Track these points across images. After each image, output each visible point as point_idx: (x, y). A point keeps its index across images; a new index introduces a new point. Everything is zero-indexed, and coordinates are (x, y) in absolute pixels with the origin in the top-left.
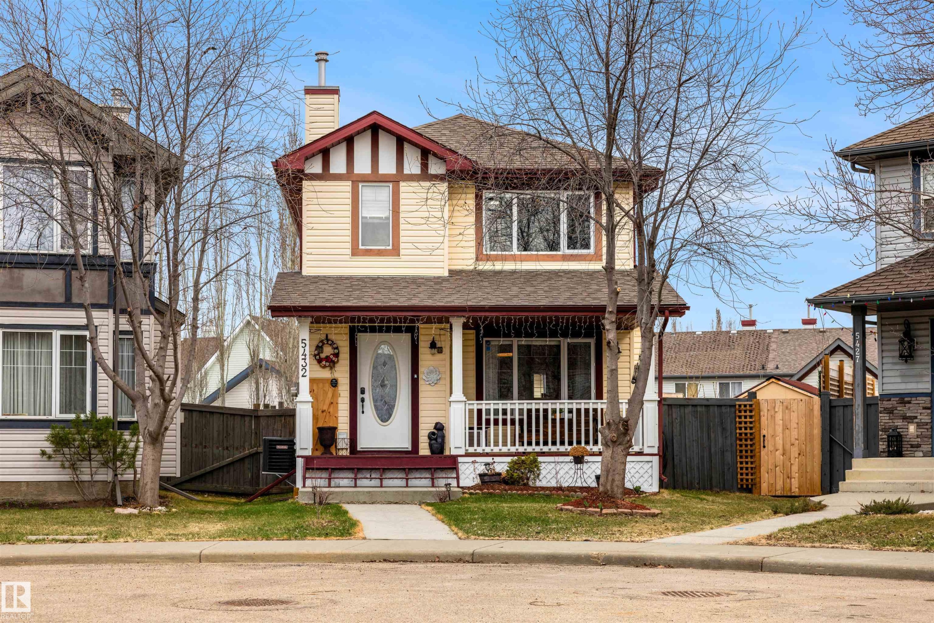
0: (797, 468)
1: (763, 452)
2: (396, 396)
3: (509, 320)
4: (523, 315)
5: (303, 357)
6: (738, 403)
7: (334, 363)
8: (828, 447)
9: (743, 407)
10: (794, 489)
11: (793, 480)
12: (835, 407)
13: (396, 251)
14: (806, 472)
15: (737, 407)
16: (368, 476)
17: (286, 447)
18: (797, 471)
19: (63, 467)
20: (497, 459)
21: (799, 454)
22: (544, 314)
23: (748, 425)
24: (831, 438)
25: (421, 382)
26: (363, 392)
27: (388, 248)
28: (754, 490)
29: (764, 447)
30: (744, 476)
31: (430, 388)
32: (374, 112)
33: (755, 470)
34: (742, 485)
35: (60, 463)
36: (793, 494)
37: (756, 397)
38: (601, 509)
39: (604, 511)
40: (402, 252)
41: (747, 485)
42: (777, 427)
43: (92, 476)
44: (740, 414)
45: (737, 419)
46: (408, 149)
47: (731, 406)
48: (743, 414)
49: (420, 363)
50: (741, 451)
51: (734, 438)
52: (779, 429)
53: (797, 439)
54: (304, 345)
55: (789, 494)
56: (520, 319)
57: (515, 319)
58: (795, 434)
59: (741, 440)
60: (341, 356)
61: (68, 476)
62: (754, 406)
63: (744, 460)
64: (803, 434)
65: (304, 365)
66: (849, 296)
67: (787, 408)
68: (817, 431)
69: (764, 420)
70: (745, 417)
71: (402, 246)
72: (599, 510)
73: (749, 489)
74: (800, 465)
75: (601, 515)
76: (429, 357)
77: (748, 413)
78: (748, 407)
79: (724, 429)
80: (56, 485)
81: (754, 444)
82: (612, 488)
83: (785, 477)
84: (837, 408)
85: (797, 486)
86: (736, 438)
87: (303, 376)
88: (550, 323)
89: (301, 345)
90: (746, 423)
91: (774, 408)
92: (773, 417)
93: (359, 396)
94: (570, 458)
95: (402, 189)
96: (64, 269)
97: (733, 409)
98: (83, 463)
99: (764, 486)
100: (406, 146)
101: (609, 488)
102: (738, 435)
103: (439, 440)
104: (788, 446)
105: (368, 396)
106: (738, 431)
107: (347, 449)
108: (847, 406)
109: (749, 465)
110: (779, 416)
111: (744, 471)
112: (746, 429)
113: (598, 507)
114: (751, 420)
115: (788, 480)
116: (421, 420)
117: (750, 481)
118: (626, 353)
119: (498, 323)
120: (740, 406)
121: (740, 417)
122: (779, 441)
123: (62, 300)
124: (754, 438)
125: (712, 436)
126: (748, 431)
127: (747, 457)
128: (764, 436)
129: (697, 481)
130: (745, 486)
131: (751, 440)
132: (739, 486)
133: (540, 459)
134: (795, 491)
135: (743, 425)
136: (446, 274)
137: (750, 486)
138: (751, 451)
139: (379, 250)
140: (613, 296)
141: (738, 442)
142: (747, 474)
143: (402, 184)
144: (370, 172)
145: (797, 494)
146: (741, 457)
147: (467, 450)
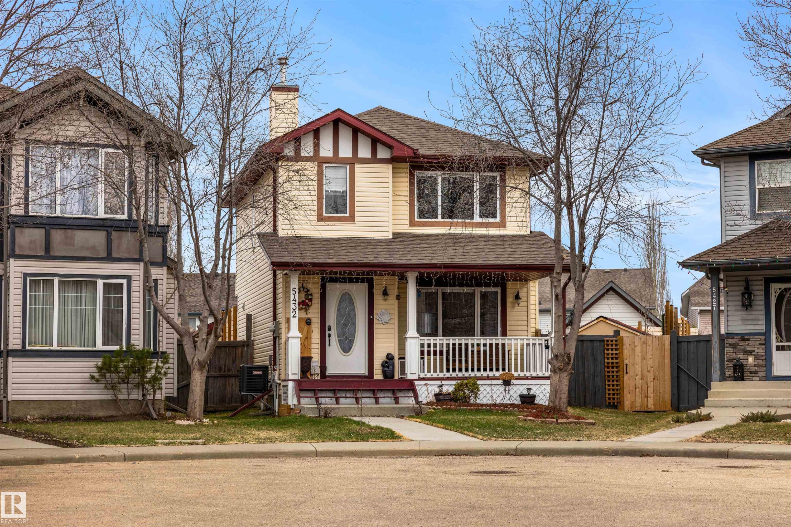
0: (652, 390)
1: (626, 378)
2: (355, 332)
3: (454, 275)
4: (465, 271)
5: (294, 302)
6: (606, 339)
7: (309, 306)
8: (676, 373)
9: (610, 342)
10: (650, 406)
11: (649, 399)
12: (681, 342)
13: (352, 219)
14: (660, 392)
15: (605, 342)
16: (344, 395)
17: (261, 373)
18: (652, 391)
19: (106, 388)
20: (444, 382)
21: (654, 379)
22: (481, 271)
23: (614, 356)
24: (678, 367)
25: (375, 321)
26: (330, 329)
27: (346, 215)
28: (620, 407)
29: (627, 373)
30: (611, 396)
31: (382, 326)
32: (339, 110)
33: (620, 392)
34: (609, 403)
35: (103, 385)
36: (649, 410)
37: (619, 335)
38: (557, 420)
39: (560, 421)
40: (357, 219)
41: (614, 403)
42: (636, 357)
43: (129, 396)
44: (608, 347)
45: (606, 352)
46: (361, 138)
47: (600, 341)
48: (610, 347)
49: (375, 306)
50: (609, 376)
51: (603, 366)
52: (638, 360)
53: (652, 367)
54: (294, 292)
55: (646, 410)
56: (463, 275)
57: (459, 274)
58: (650, 362)
59: (608, 368)
60: (314, 301)
61: (110, 396)
62: (619, 342)
63: (611, 383)
64: (657, 363)
65: (295, 308)
66: (711, 260)
67: (644, 343)
68: (667, 361)
69: (626, 352)
70: (612, 350)
71: (357, 214)
72: (555, 420)
73: (615, 407)
74: (655, 387)
75: (557, 423)
76: (382, 302)
77: (614, 347)
78: (614, 342)
79: (595, 360)
80: (98, 403)
81: (619, 371)
82: (560, 404)
83: (643, 396)
84: (682, 343)
85: (652, 403)
86: (605, 366)
87: (293, 317)
88: (485, 278)
89: (292, 292)
90: (612, 354)
91: (634, 343)
92: (633, 350)
93: (327, 332)
94: (500, 382)
95: (357, 170)
96: (107, 231)
97: (602, 344)
98: (122, 385)
99: (627, 403)
100: (360, 136)
101: (557, 404)
102: (606, 364)
103: (391, 367)
104: (645, 372)
105: (333, 333)
106: (606, 361)
107: (318, 374)
108: (690, 342)
109: (615, 387)
110: (638, 349)
111: (611, 392)
112: (612, 359)
113: (553, 418)
114: (616, 352)
115: (646, 399)
116: (376, 351)
117: (616, 399)
118: (524, 299)
119: (446, 277)
120: (608, 341)
121: (608, 350)
122: (638, 368)
123: (104, 255)
124: (619, 366)
125: (586, 364)
126: (615, 361)
127: (613, 381)
128: (627, 365)
129: (574, 400)
130: (612, 404)
131: (617, 367)
132: (607, 404)
133: (479, 382)
134: (651, 407)
135: (610, 356)
136: (391, 237)
137: (616, 404)
138: (617, 376)
139: (339, 217)
140: (560, 261)
141: (606, 369)
142: (613, 394)
143: (357, 165)
144: (331, 155)
145: (652, 410)
146: (609, 381)
147: (419, 375)
